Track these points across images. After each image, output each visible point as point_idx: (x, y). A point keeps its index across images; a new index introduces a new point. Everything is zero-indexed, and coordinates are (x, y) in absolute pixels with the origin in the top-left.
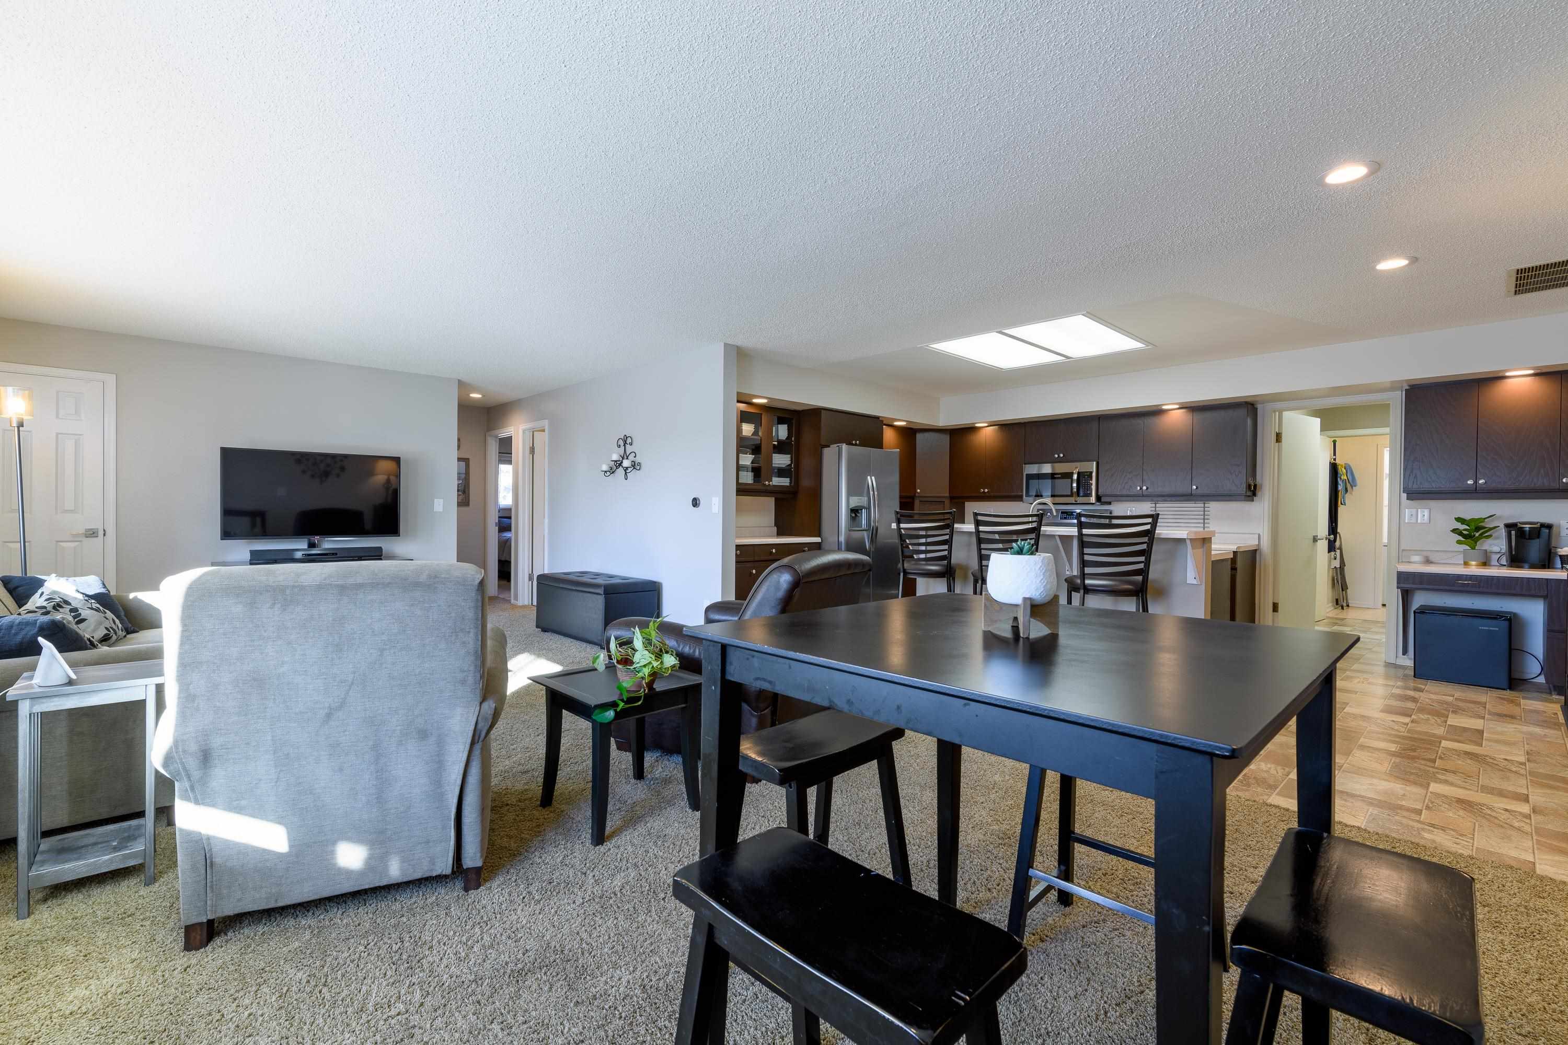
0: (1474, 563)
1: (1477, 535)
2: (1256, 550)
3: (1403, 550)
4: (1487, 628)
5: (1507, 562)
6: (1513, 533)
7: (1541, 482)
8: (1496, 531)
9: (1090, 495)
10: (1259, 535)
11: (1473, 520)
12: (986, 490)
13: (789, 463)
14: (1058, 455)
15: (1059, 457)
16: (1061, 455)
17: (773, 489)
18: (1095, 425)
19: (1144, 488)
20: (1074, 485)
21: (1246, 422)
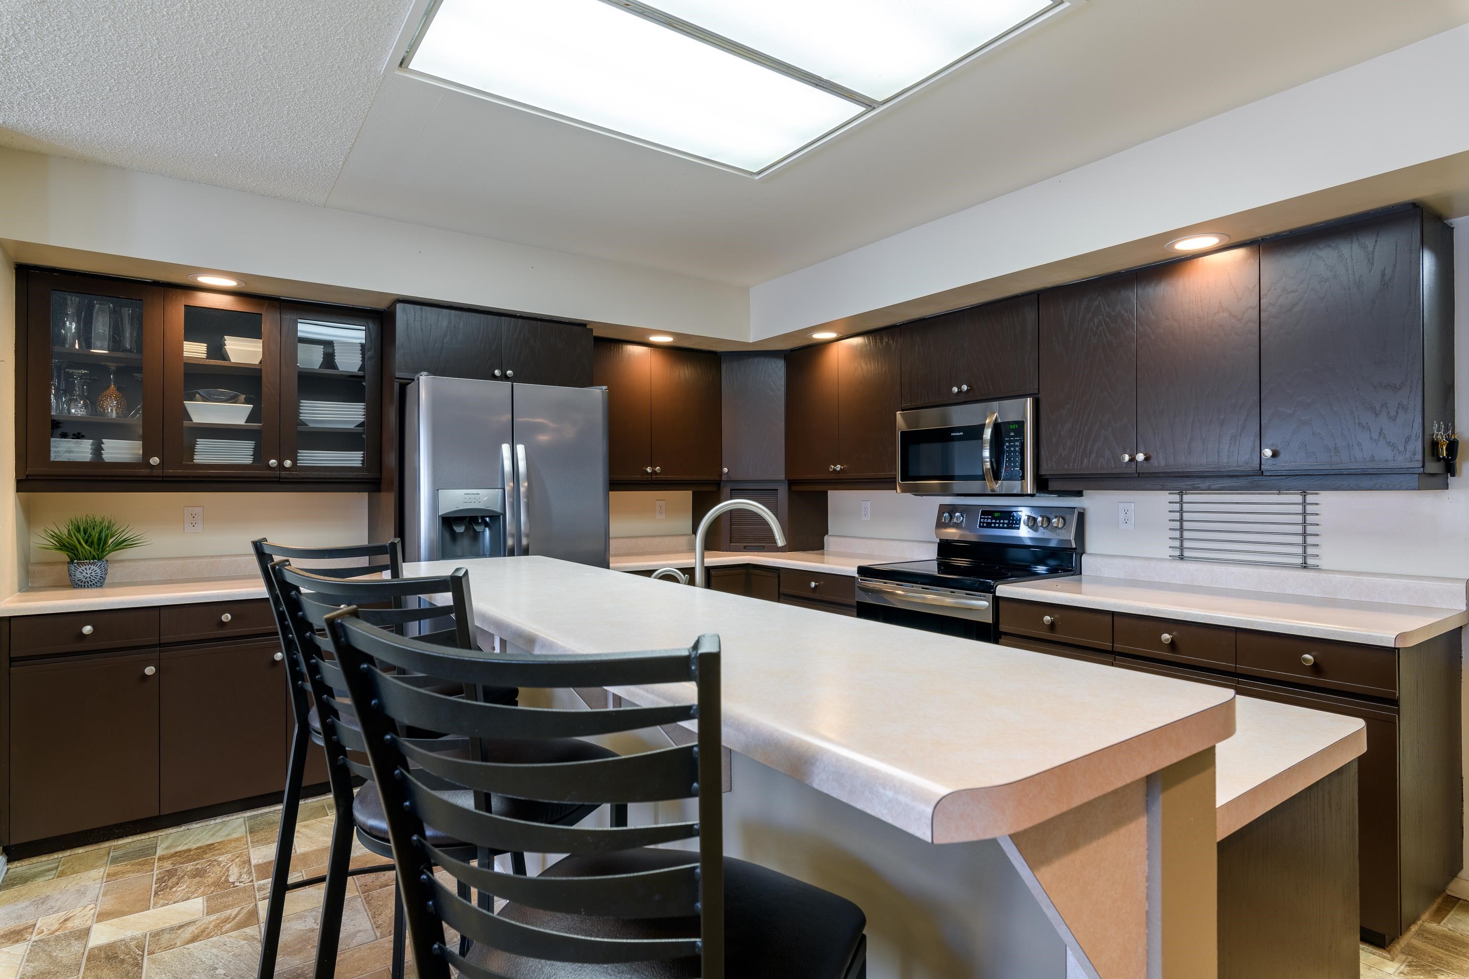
2: (1460, 629)
9: (1022, 475)
12: (838, 467)
13: (361, 419)
14: (959, 388)
15: (960, 392)
16: (965, 388)
17: (302, 474)
18: (1030, 316)
19: (1140, 457)
20: (986, 453)
21: (1417, 265)
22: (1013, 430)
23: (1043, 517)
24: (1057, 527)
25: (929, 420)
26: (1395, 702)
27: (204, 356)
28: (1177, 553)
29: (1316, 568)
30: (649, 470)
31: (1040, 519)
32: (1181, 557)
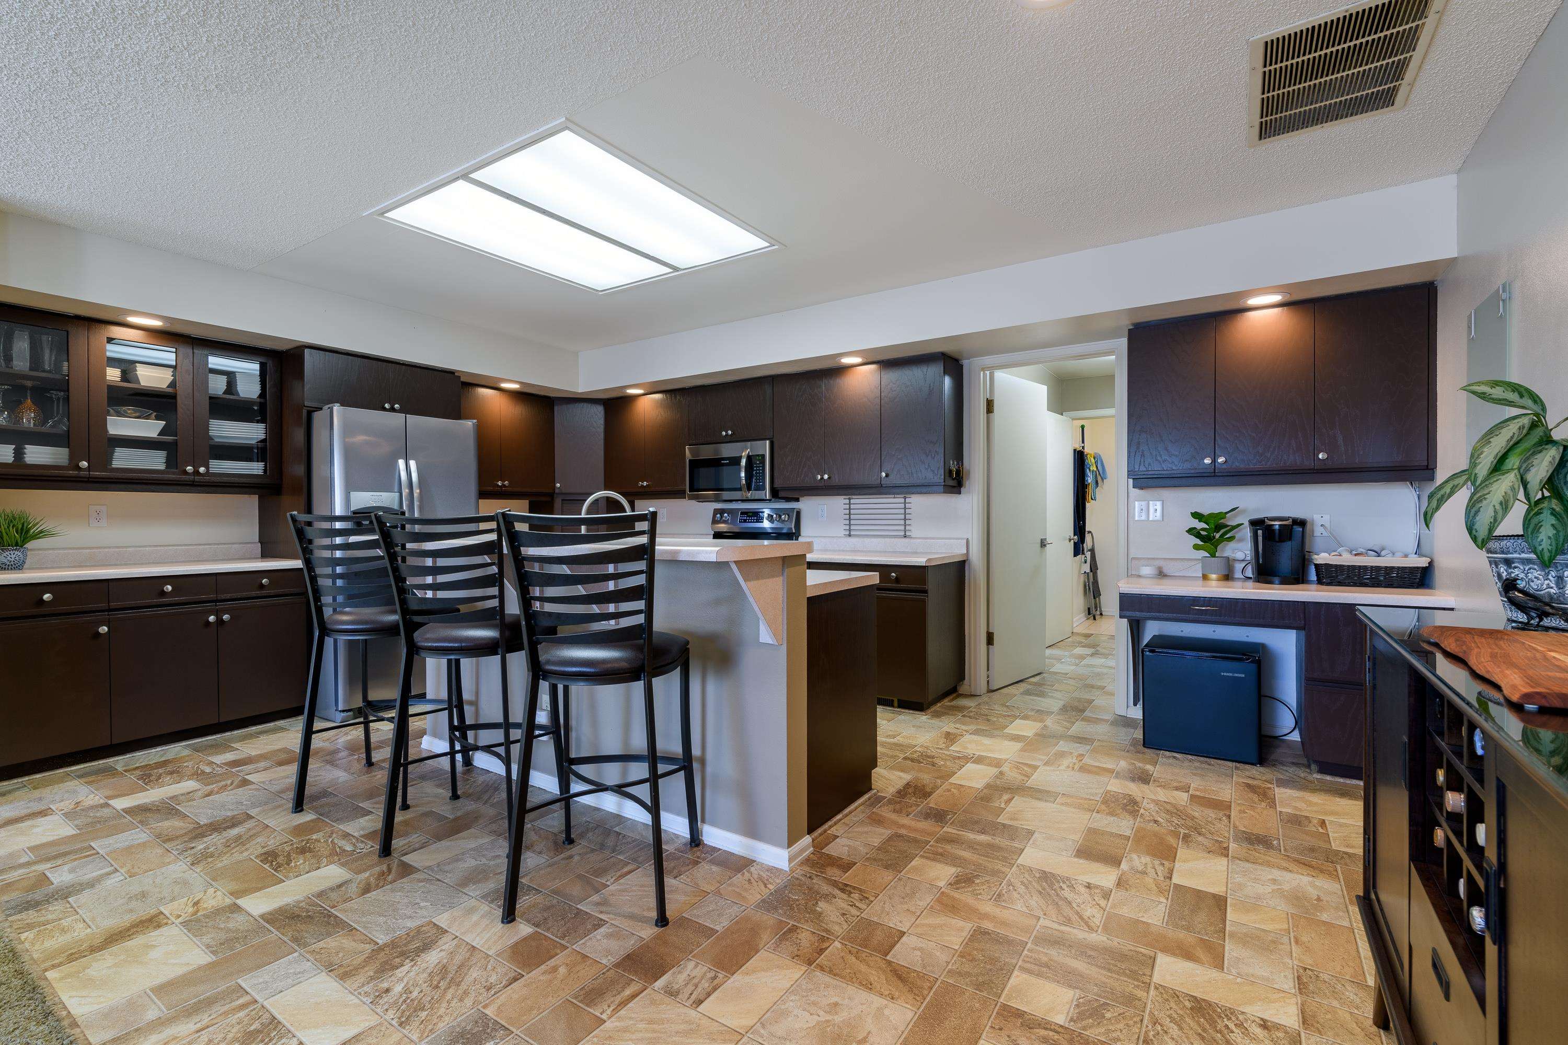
0: (1214, 576)
1: (1218, 536)
2: (964, 562)
3: (1133, 558)
4: (1231, 674)
5: (1253, 574)
6: (1260, 532)
7: (1292, 459)
8: (1240, 530)
9: (764, 488)
10: (968, 539)
11: (1211, 515)
12: (645, 484)
13: (263, 437)
14: (726, 432)
15: (727, 435)
16: (730, 432)
17: (213, 479)
18: (768, 389)
19: (826, 477)
20: (743, 474)
21: (942, 383)
22: (759, 460)
23: (776, 514)
24: (784, 521)
25: (707, 452)
26: (926, 592)
27: (119, 379)
28: (848, 533)
29: (910, 537)
30: (500, 483)
31: (775, 516)
32: (850, 535)
